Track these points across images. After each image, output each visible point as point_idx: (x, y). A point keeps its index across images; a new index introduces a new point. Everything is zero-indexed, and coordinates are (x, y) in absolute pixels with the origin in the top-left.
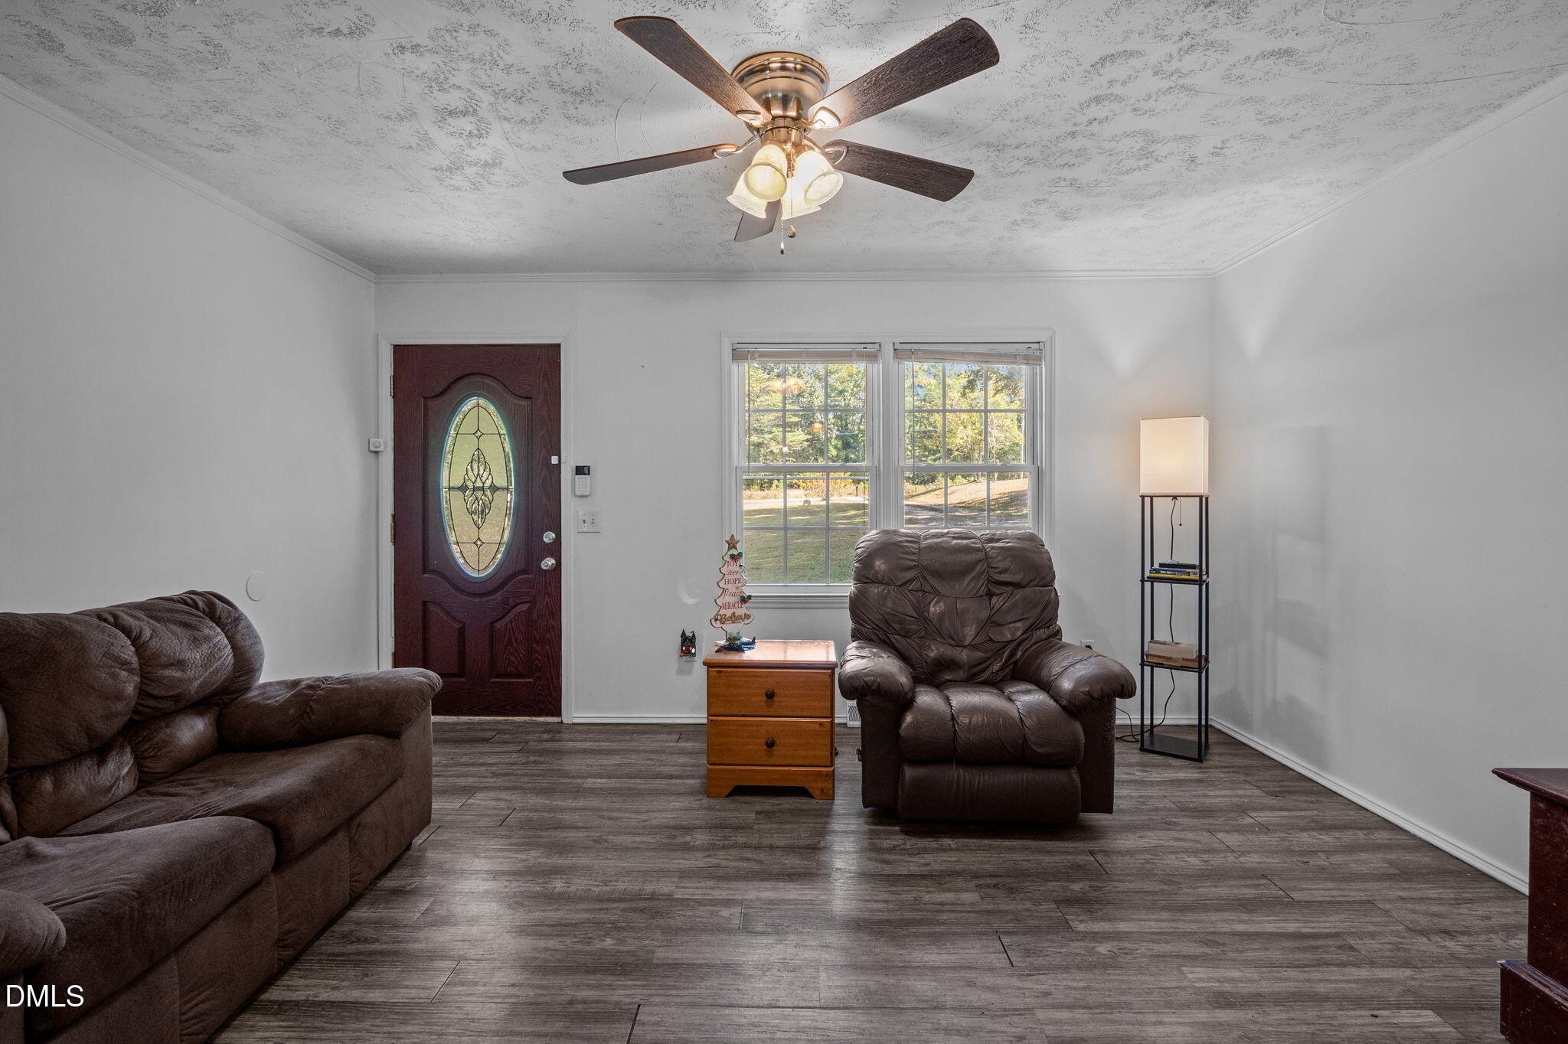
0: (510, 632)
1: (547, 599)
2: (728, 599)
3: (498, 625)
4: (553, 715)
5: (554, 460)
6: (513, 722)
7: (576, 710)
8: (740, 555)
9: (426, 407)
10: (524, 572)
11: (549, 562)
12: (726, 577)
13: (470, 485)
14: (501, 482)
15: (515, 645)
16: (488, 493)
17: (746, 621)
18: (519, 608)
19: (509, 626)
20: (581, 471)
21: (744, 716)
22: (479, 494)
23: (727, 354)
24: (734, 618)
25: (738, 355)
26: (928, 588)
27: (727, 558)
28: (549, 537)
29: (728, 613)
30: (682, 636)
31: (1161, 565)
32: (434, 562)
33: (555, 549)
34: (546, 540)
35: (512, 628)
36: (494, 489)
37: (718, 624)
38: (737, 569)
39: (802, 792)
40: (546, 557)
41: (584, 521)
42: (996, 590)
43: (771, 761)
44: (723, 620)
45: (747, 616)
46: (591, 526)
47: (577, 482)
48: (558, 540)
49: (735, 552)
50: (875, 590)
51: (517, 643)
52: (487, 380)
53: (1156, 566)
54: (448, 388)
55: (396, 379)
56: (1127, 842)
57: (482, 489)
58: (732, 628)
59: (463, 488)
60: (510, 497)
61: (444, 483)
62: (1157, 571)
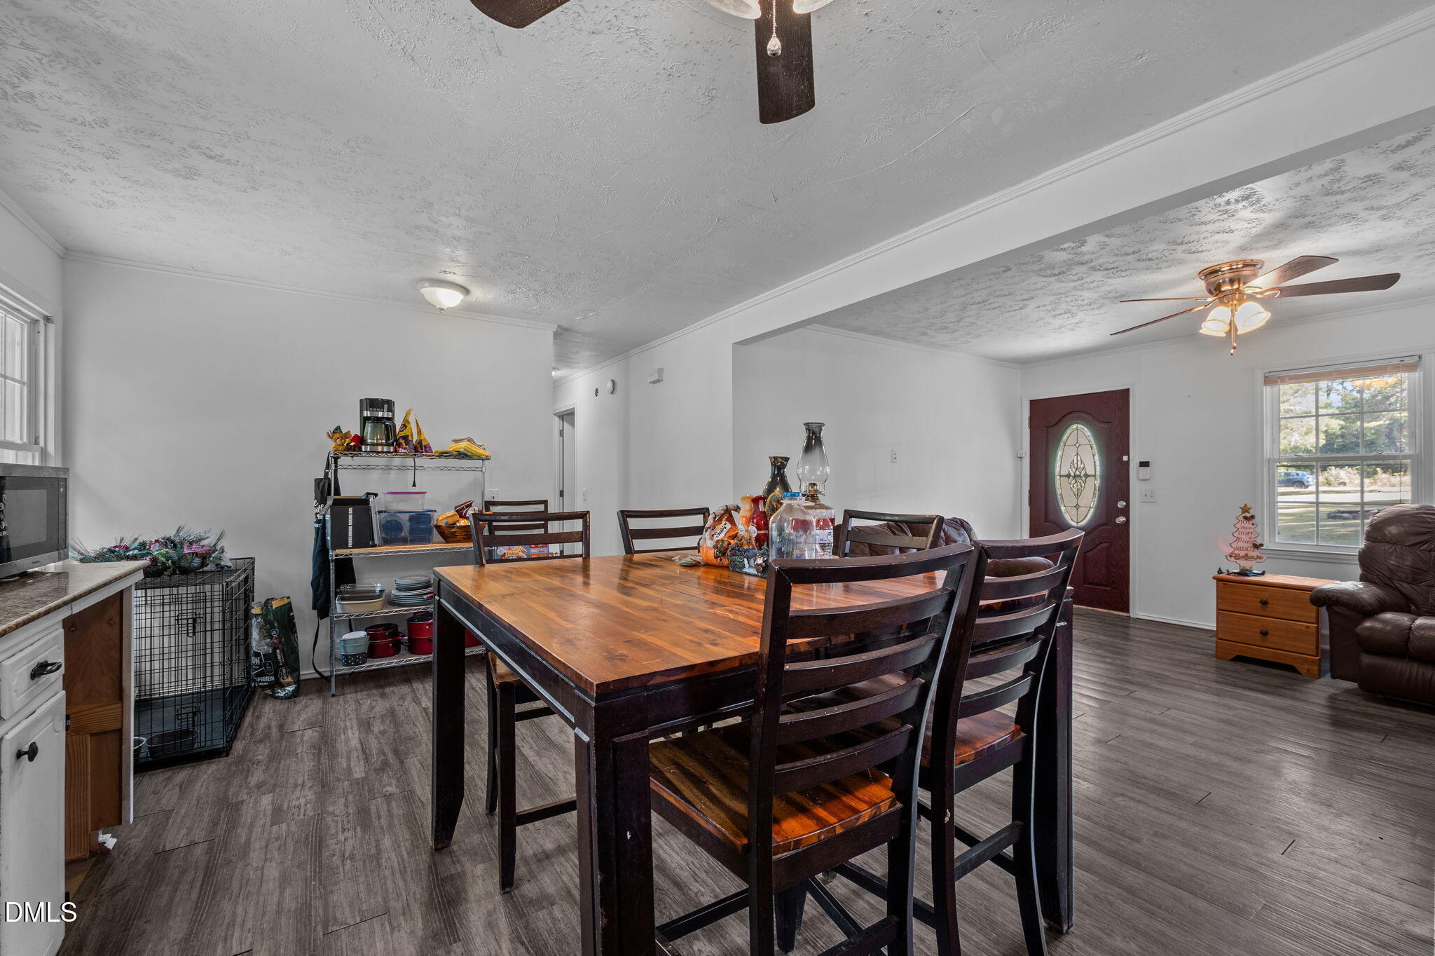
0: (1096, 559)
1: (1120, 542)
2: (1241, 544)
3: (1088, 554)
4: (1123, 612)
5: (1125, 458)
6: (1097, 611)
7: (1138, 610)
8: (1253, 517)
9: (1047, 432)
10: (1106, 524)
11: (1122, 519)
12: (1240, 530)
13: (1072, 474)
14: (1090, 471)
15: (1099, 567)
16: (1083, 478)
17: (1258, 560)
18: (1103, 545)
19: (1096, 555)
20: (1144, 464)
21: (1244, 613)
22: (1078, 479)
23: (1260, 379)
24: (1246, 557)
25: (1270, 380)
27: (1241, 518)
28: (1121, 504)
29: (1242, 553)
32: (1051, 516)
33: (1126, 512)
34: (1119, 506)
36: (1087, 476)
37: (1233, 559)
38: (1250, 526)
39: (1292, 669)
40: (1119, 516)
41: (1145, 495)
43: (1265, 645)
44: (1237, 557)
45: (1259, 558)
46: (1149, 498)
47: (1140, 471)
48: (1128, 506)
49: (1248, 515)
51: (1101, 566)
52: (1082, 415)
54: (1060, 420)
55: (1031, 418)
57: (1080, 476)
58: (1246, 564)
59: (1068, 476)
60: (1098, 483)
61: (1057, 473)
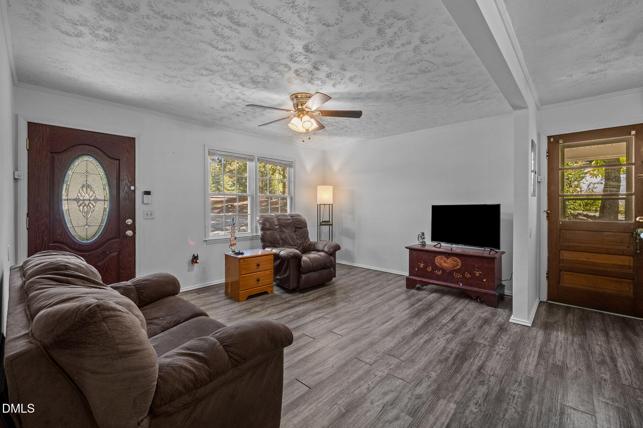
0: (107, 266)
1: (128, 250)
2: (232, 238)
5: (132, 188)
9: (52, 158)
10: (115, 238)
11: (130, 232)
13: (81, 198)
14: (101, 197)
15: (110, 272)
16: (93, 202)
17: (235, 246)
18: (112, 255)
19: (106, 264)
20: (148, 193)
21: (250, 273)
22: (87, 203)
23: (207, 153)
25: (210, 154)
26: (282, 231)
28: (129, 221)
30: (193, 256)
31: (322, 221)
33: (133, 227)
34: (127, 222)
35: (108, 265)
36: (96, 200)
38: (234, 228)
39: (266, 293)
40: (127, 231)
41: (147, 214)
42: (297, 230)
43: (258, 285)
46: (149, 216)
47: (144, 198)
48: (134, 223)
50: (268, 232)
51: (111, 271)
52: (93, 149)
53: (321, 222)
54: (68, 149)
55: (30, 140)
56: (341, 281)
58: (233, 248)
59: (76, 200)
60: (108, 205)
61: (64, 197)
62: (322, 223)
